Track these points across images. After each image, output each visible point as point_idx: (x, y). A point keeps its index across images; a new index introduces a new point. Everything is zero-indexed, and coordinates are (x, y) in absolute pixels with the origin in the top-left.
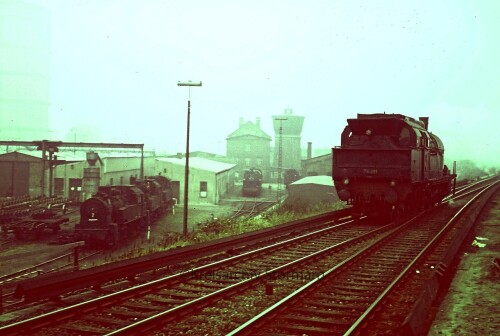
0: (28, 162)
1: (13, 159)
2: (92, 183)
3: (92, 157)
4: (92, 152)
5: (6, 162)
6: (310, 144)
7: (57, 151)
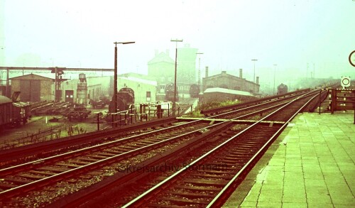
0: (39, 80)
1: (30, 78)
2: (83, 92)
3: (83, 77)
4: (83, 74)
5: (25, 80)
6: (207, 67)
7: (63, 73)
